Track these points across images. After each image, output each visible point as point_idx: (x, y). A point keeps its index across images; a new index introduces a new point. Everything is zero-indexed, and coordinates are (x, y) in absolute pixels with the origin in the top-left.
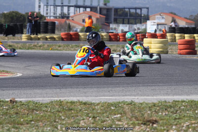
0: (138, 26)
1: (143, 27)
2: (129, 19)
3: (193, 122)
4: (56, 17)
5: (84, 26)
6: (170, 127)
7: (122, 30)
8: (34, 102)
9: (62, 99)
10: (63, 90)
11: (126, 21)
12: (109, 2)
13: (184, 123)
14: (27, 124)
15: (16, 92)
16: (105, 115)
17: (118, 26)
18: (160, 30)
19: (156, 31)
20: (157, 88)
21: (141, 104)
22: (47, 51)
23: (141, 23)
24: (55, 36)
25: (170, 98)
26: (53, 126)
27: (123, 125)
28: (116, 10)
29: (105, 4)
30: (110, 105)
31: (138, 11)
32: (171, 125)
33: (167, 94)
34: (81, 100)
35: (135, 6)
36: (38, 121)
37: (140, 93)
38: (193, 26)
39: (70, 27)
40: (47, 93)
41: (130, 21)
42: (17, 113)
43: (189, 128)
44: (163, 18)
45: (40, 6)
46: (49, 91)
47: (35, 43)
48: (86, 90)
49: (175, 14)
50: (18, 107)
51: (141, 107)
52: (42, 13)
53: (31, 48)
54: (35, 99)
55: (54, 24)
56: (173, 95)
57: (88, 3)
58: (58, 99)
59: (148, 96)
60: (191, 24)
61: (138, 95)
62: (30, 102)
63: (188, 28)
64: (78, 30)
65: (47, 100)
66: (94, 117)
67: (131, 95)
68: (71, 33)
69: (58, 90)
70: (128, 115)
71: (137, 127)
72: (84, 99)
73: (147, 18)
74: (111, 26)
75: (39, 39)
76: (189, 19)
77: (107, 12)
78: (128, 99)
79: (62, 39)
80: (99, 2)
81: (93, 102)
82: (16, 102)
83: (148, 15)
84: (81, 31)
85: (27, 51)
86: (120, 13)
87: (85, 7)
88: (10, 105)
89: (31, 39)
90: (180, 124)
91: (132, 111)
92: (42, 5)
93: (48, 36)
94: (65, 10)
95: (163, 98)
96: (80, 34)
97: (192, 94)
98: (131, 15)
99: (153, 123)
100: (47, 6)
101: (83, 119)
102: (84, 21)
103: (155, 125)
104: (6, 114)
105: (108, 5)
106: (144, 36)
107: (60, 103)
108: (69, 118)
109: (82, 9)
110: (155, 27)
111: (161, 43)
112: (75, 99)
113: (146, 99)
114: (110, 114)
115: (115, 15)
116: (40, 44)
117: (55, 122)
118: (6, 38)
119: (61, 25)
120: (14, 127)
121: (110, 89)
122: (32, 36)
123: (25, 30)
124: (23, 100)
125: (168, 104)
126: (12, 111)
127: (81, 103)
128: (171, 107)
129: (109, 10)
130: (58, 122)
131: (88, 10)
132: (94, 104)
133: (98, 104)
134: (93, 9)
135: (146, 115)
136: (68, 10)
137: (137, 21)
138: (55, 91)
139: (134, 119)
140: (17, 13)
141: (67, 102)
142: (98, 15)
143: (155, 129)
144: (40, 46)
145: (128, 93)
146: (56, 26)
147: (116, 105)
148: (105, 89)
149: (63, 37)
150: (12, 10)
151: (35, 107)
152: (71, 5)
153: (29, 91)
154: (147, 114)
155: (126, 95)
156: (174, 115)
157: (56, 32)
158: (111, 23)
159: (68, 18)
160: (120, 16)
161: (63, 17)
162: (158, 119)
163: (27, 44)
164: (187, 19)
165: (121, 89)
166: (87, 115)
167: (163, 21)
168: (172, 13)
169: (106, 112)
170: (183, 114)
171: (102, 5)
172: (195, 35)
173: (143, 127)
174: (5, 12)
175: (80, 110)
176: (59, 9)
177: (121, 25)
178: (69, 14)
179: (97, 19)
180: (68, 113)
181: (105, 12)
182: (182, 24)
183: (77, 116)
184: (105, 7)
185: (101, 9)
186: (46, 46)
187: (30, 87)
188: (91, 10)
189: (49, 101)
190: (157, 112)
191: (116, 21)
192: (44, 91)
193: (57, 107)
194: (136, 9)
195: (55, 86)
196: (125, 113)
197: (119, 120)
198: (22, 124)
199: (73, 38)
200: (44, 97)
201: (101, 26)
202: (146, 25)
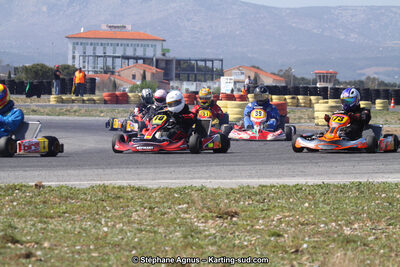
0: (209, 83)
1: (216, 86)
2: (196, 75)
3: (287, 214)
4: (96, 72)
5: (135, 84)
6: (255, 221)
7: (187, 90)
8: (67, 187)
9: (107, 183)
10: (108, 171)
11: (192, 77)
12: (168, 51)
13: (275, 215)
14: (59, 217)
15: (44, 173)
16: (166, 205)
17: (182, 84)
18: (239, 90)
19: (232, 91)
20: (236, 168)
21: (215, 190)
22: (84, 118)
23: (212, 80)
24: (95, 98)
25: (255, 182)
26: (94, 219)
27: (190, 218)
28: (179, 62)
29: (164, 55)
30: (172, 191)
31: (209, 64)
32: (258, 219)
33: (251, 177)
34: (132, 185)
35: (203, 57)
36: (75, 213)
37: (213, 175)
38: (284, 85)
39: (115, 86)
40: (85, 175)
41: (198, 78)
42: (44, 202)
43: (281, 223)
44: (243, 73)
45: (74, 57)
46: (88, 172)
47: (69, 106)
48: (139, 171)
49: (258, 68)
50: (45, 193)
51: (215, 194)
52: (77, 66)
53: (63, 114)
54: (70, 184)
55: (93, 80)
56: (259, 178)
57: (140, 53)
58: (101, 183)
59: (225, 179)
60: (280, 81)
61: (210, 177)
62: (62, 187)
63: (276, 87)
64: (127, 90)
65: (85, 184)
66: (150, 208)
67: (201, 178)
68: (117, 93)
69: (101, 171)
70: (197, 205)
71: (211, 221)
72: (136, 183)
73: (221, 74)
74: (172, 84)
75: (73, 101)
76: (278, 75)
77: (166, 64)
78: (197, 183)
79: (105, 102)
80: (155, 51)
81: (150, 187)
82: (43, 187)
83: (222, 70)
84: (131, 91)
85: (57, 118)
86: (185, 66)
87: (137, 59)
88: (36, 191)
89: (63, 101)
90: (269, 217)
91: (203, 199)
92: (77, 55)
93: (85, 98)
94: (109, 62)
95: (245, 181)
96: (130, 94)
97: (285, 176)
98: (199, 69)
99: (233, 216)
100: (84, 57)
101: (136, 211)
102: (134, 77)
103: (234, 219)
104: (30, 203)
105: (167, 55)
106: (217, 98)
107: (104, 188)
108: (116, 209)
109: (131, 61)
110: (231, 86)
111: (240, 106)
112: (124, 183)
113: (222, 183)
114: (173, 203)
115: (176, 68)
116: (75, 108)
117: (97, 214)
118: (29, 100)
119: (103, 82)
120: (41, 222)
121: (172, 169)
122: (64, 97)
123: (53, 90)
124: (53, 184)
125: (252, 190)
126: (38, 200)
127: (133, 189)
128: (256, 194)
129: (168, 62)
130: (101, 215)
131: (141, 62)
132: (150, 189)
133: (156, 190)
134: (147, 60)
135: (222, 205)
136: (113, 63)
137: (207, 77)
138: (96, 171)
139: (205, 210)
140: (43, 66)
141: (114, 187)
142: (154, 69)
143: (235, 224)
144: (75, 111)
145: (196, 175)
146: (97, 85)
147: (181, 191)
148: (165, 170)
149: (106, 98)
150: (36, 63)
151: (70, 195)
152: (117, 55)
153: (60, 173)
154: (224, 203)
155: (194, 178)
156: (261, 205)
157: (97, 92)
158: (172, 80)
159: (113, 73)
160: (184, 70)
161: (106, 72)
162: (238, 210)
163: (58, 109)
164: (274, 74)
165: (187, 169)
166: (142, 204)
167: (242, 78)
168: (254, 67)
169: (167, 201)
170: (273, 203)
171: (159, 55)
172: (287, 97)
173: (219, 221)
174: (27, 65)
175: (132, 199)
176: (100, 60)
177: (185, 83)
178: (113, 68)
179: (153, 74)
180: (116, 202)
181: (163, 65)
182: (268, 81)
183: (128, 206)
184: (164, 58)
185: (157, 61)
186: (83, 111)
187: (63, 166)
188: (144, 63)
189: (88, 186)
190: (237, 201)
191: (178, 77)
192: (82, 172)
193: (100, 194)
194: (205, 61)
195: (97, 165)
196: (193, 202)
197: (186, 212)
198: (52, 217)
199: (120, 99)
200: (81, 180)
201: (157, 84)
202: (220, 82)
